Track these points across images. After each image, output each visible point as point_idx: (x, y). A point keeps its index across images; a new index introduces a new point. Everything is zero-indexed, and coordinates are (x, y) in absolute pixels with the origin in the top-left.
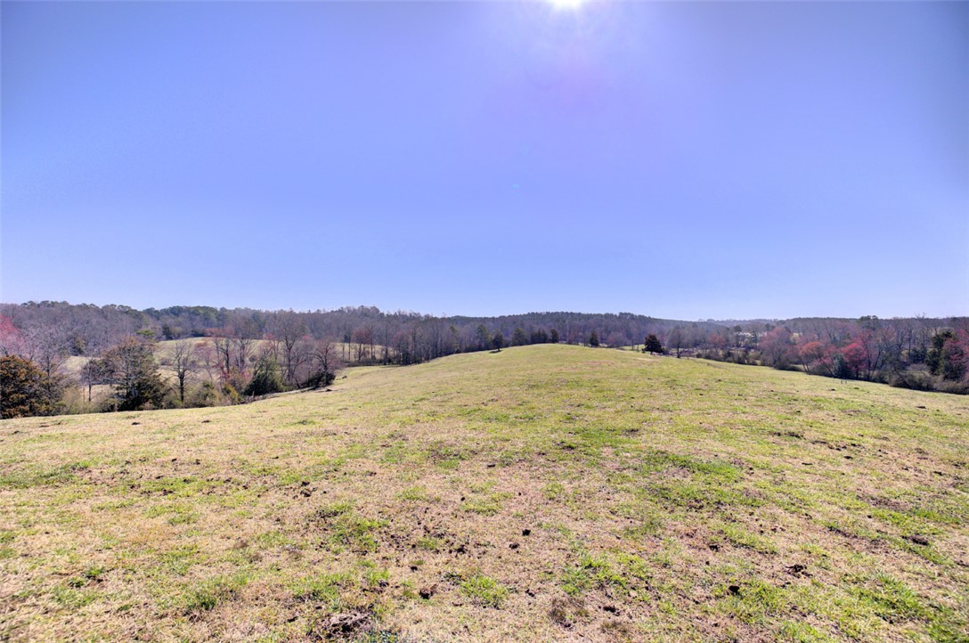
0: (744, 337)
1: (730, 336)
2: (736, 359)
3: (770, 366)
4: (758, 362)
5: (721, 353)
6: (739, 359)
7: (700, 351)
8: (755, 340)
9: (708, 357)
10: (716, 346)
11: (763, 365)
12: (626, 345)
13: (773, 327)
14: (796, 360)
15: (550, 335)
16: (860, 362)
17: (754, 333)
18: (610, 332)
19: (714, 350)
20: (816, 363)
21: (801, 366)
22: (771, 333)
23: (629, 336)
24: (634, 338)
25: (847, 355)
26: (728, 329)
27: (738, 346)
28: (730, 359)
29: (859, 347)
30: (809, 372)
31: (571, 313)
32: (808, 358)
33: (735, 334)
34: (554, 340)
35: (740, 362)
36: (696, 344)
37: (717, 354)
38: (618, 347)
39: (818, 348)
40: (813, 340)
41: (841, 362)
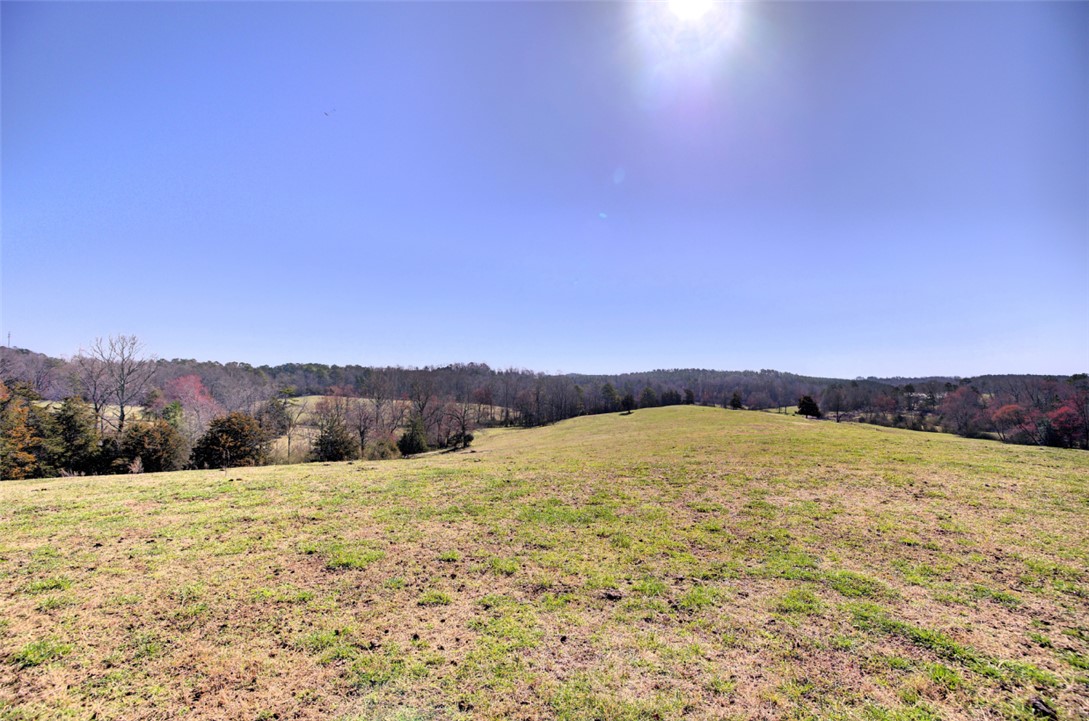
0: (918, 399)
1: (900, 398)
2: (910, 424)
3: (953, 433)
4: (937, 428)
5: (889, 417)
6: (914, 424)
7: (862, 415)
8: (933, 401)
9: (873, 422)
10: (883, 408)
11: (945, 431)
12: (770, 407)
13: (956, 387)
14: (988, 426)
15: (684, 396)
16: (1075, 429)
17: (931, 394)
18: (750, 393)
19: (881, 414)
20: (1015, 430)
21: (995, 434)
22: (954, 394)
23: (774, 397)
24: (780, 399)
25: (1055, 420)
26: (897, 389)
27: (910, 409)
28: (902, 424)
29: (1072, 411)
30: (1005, 441)
31: (704, 370)
32: (1005, 424)
33: (905, 394)
34: (689, 401)
35: (915, 427)
36: (857, 407)
37: (884, 418)
38: (761, 409)
39: (1017, 413)
40: (1010, 403)
41: (1049, 429)
